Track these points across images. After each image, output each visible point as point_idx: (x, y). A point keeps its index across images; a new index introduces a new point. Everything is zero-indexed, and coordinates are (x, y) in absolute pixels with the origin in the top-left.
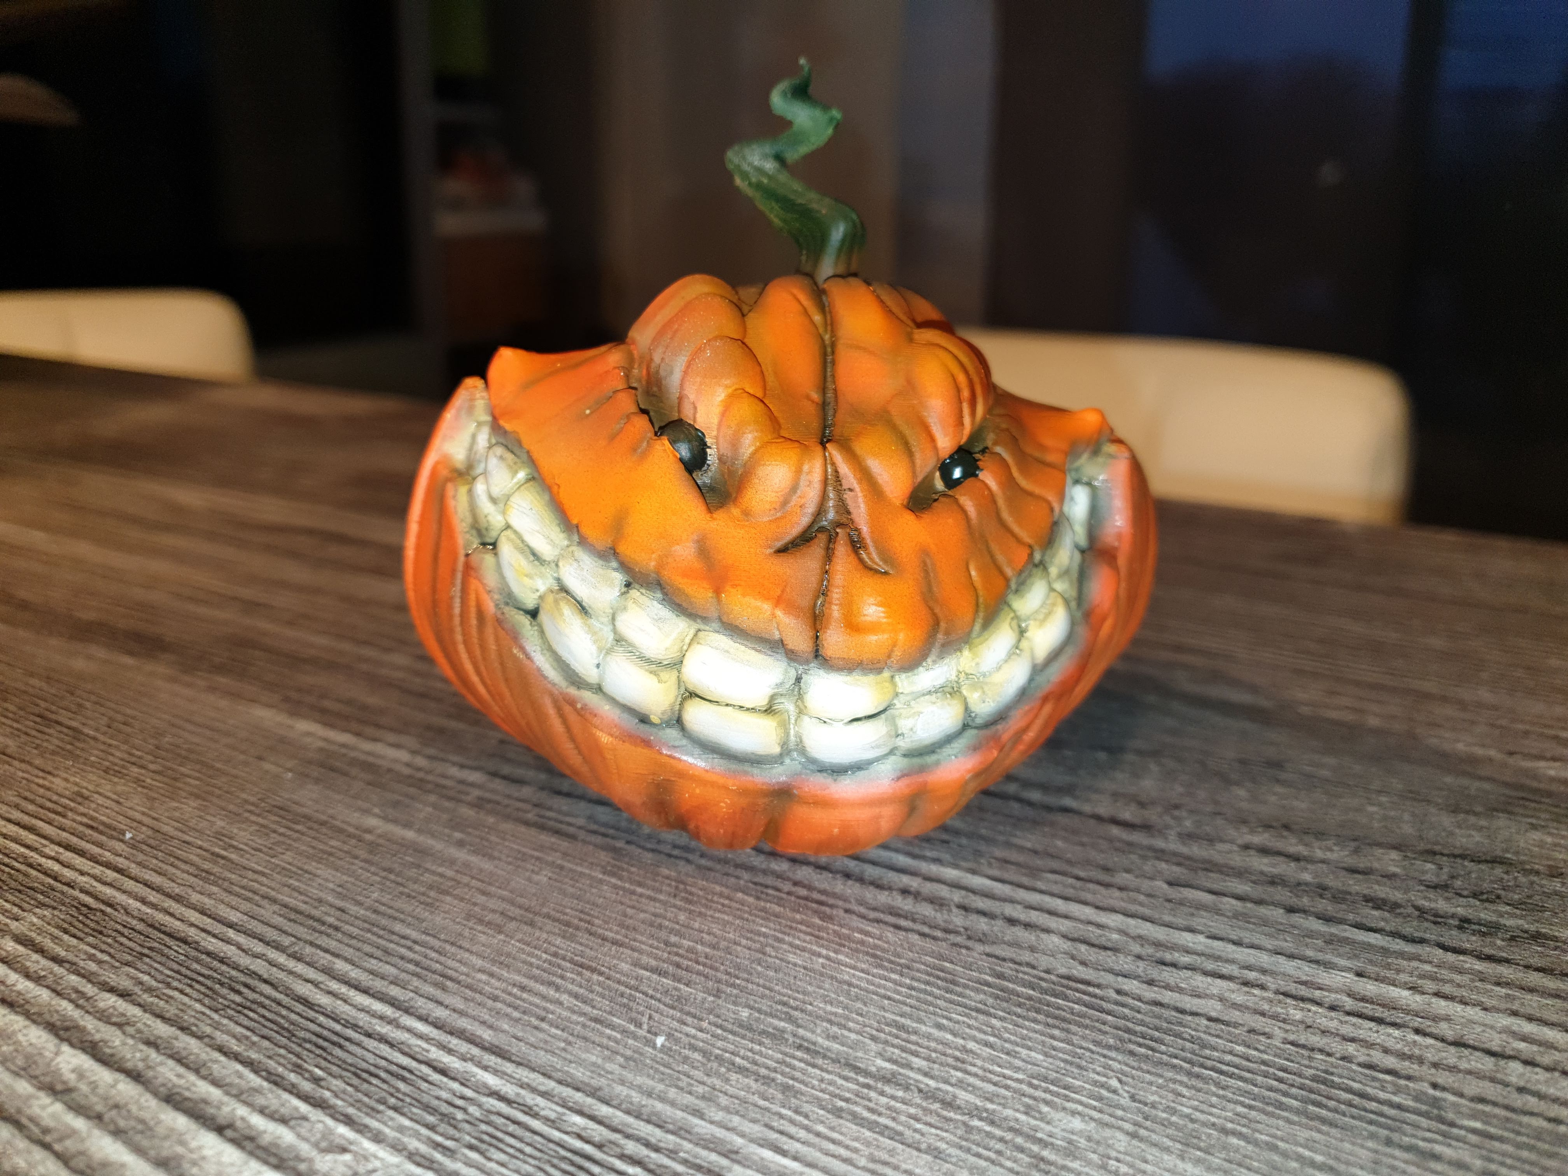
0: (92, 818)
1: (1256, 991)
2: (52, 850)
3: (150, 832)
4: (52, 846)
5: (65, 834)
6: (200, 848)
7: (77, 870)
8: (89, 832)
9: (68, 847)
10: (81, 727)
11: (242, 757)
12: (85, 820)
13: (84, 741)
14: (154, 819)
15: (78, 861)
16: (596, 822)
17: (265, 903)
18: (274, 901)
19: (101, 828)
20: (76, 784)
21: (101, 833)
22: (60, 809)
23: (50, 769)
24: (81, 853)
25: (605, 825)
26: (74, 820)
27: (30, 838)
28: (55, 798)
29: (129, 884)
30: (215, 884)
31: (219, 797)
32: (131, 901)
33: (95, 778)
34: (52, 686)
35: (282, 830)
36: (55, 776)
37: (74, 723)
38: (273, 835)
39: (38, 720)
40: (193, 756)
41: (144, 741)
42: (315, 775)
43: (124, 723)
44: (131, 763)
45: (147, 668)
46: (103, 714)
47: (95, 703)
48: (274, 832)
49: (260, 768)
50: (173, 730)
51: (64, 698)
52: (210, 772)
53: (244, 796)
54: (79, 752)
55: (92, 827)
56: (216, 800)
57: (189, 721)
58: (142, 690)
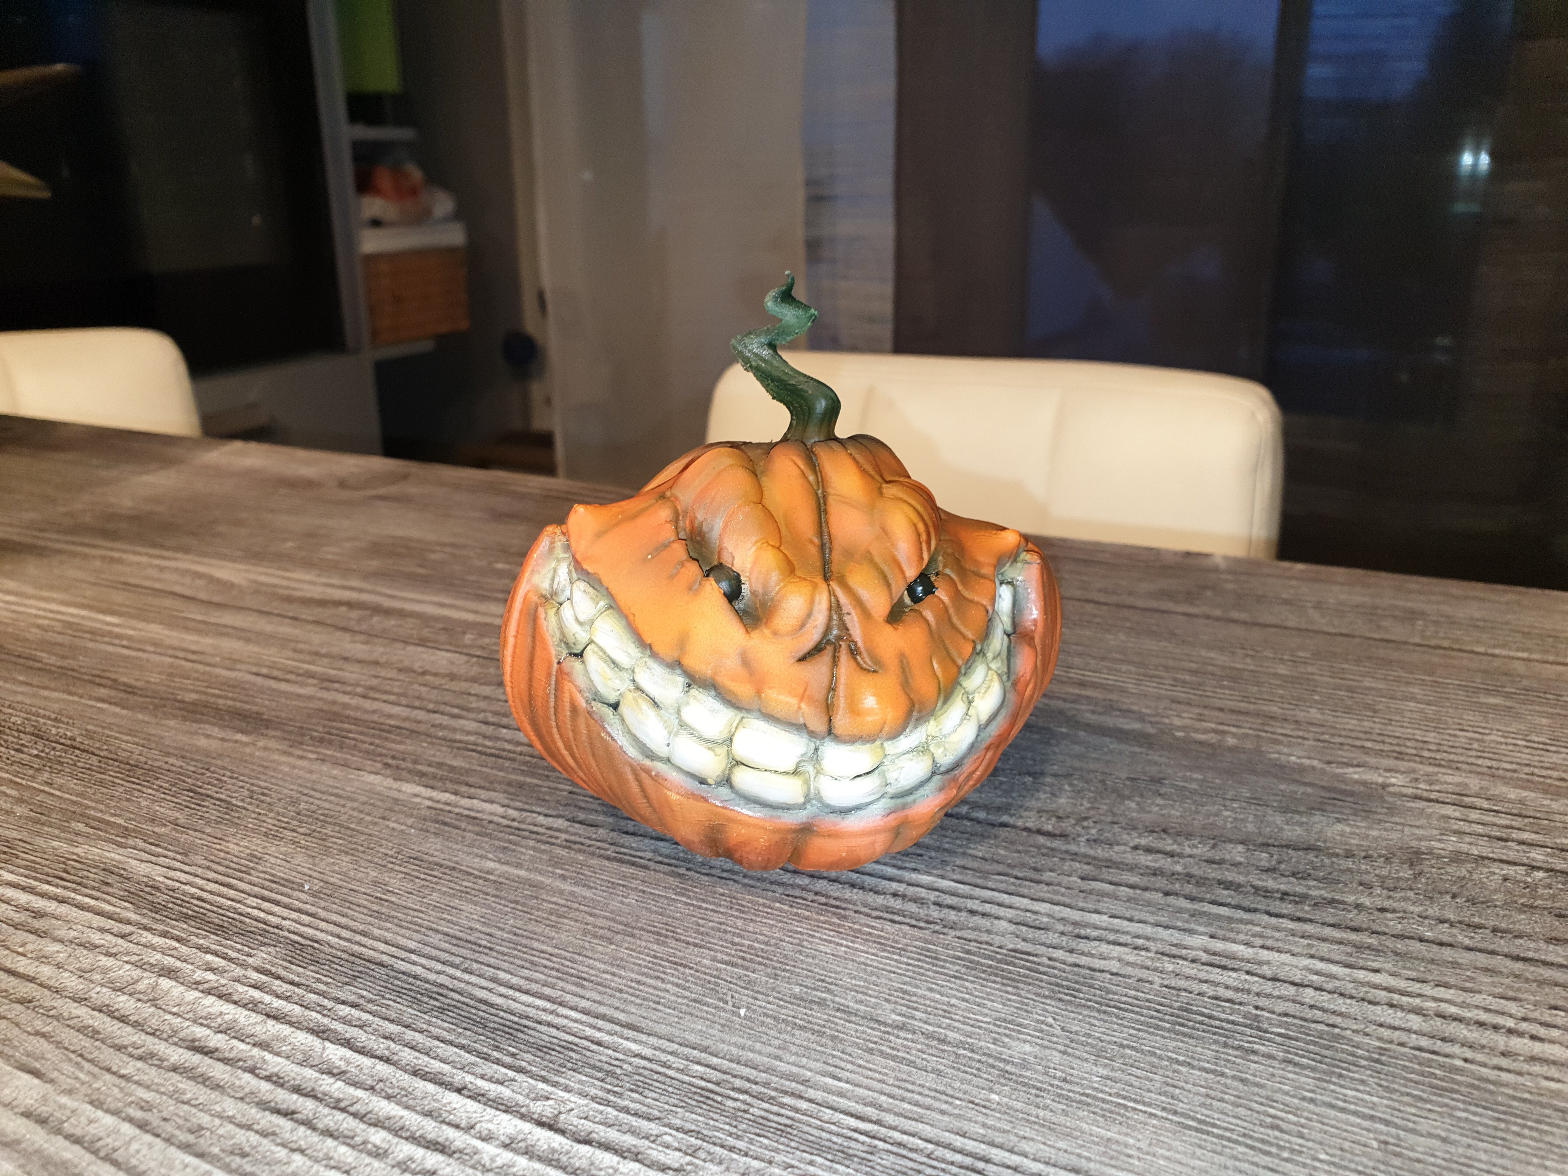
0: (273, 875)
1: (1143, 953)
2: (252, 901)
3: (321, 884)
4: (251, 899)
5: (256, 889)
6: (365, 894)
7: (279, 916)
8: (274, 886)
9: (264, 899)
10: (228, 799)
11: (369, 818)
12: (267, 877)
13: (238, 812)
14: (320, 873)
15: (276, 909)
16: (661, 855)
17: (430, 933)
18: (437, 931)
19: (282, 882)
20: (247, 847)
21: (284, 886)
22: (244, 869)
23: (220, 836)
24: (277, 903)
25: (667, 856)
26: (259, 877)
27: (232, 893)
28: (235, 859)
29: (323, 925)
30: (386, 921)
31: (364, 852)
32: (330, 938)
33: (259, 842)
34: (188, 764)
35: (423, 876)
36: (228, 842)
37: (223, 797)
38: (417, 881)
39: (191, 794)
40: (329, 820)
41: (286, 808)
42: (432, 830)
43: (263, 794)
44: (284, 828)
45: (261, 744)
46: (242, 787)
47: (231, 778)
48: (417, 878)
49: (387, 826)
50: (305, 798)
51: (203, 774)
52: (349, 832)
53: (382, 850)
54: (236, 821)
55: (275, 882)
56: (361, 855)
57: (315, 790)
58: (265, 764)
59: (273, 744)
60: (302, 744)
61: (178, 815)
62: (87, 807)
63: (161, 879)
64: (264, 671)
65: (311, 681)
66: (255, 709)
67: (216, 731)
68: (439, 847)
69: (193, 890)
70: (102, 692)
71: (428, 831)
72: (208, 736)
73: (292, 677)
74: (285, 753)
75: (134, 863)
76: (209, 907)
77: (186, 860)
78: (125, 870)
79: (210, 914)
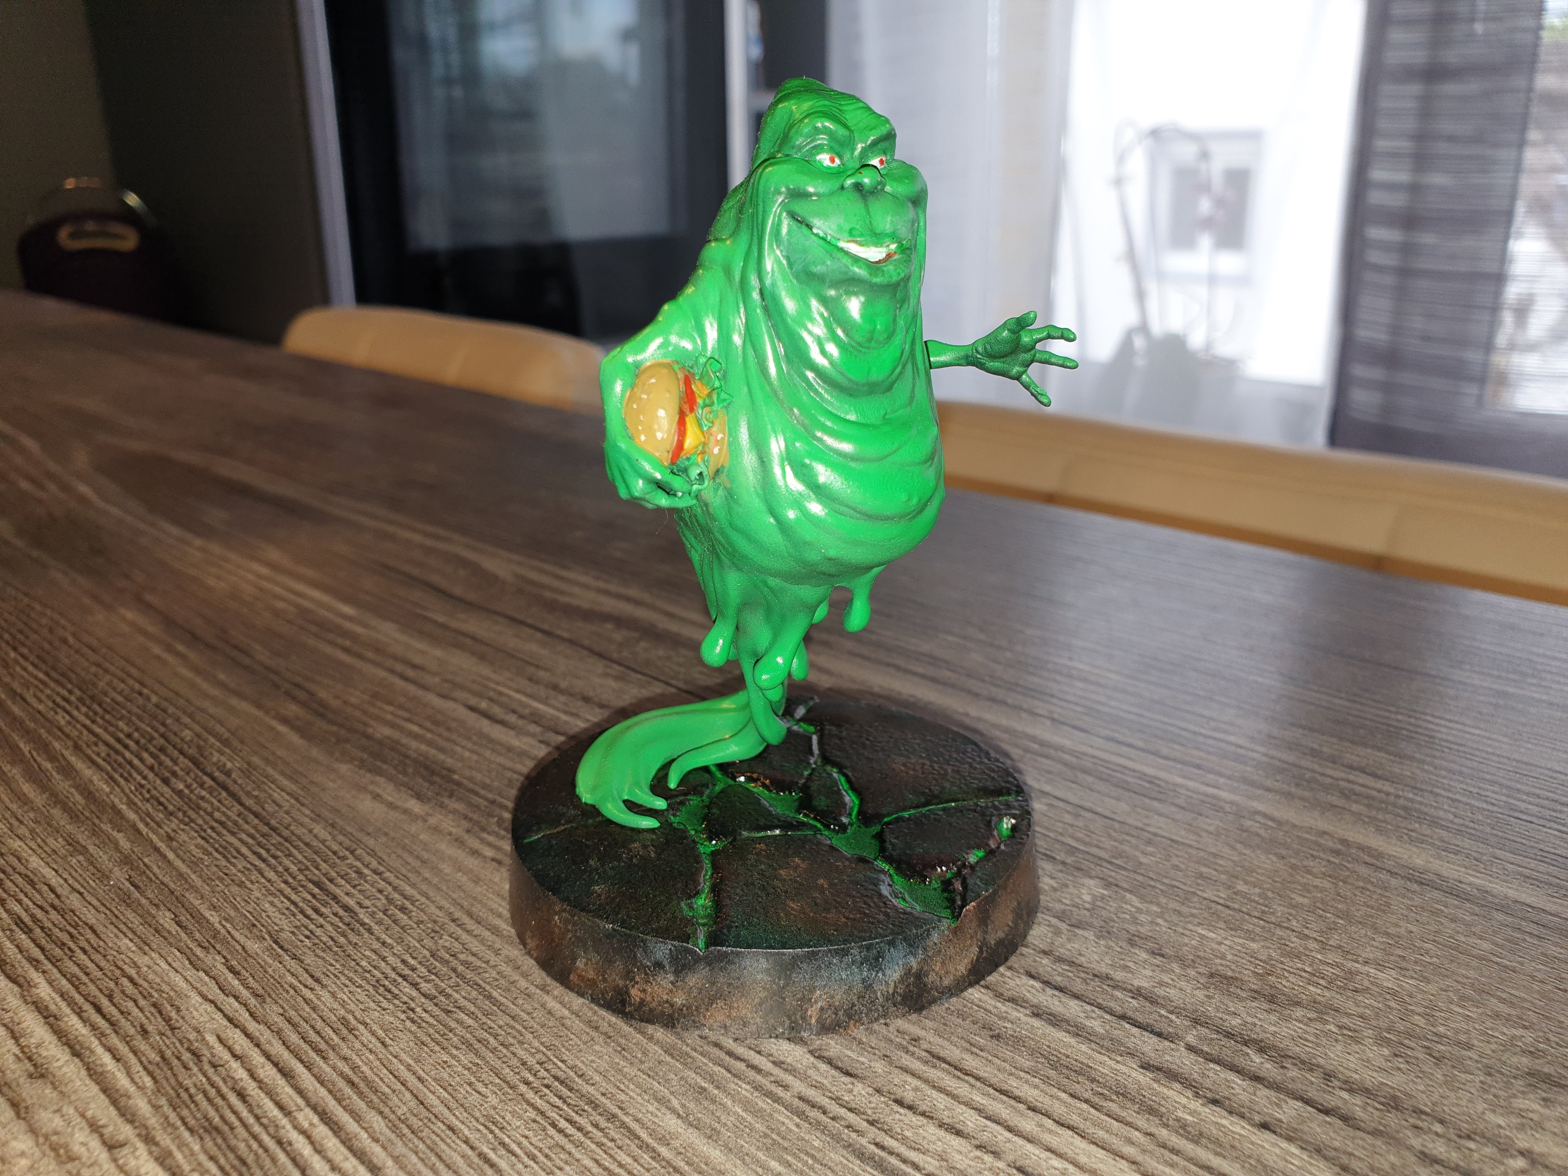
0: (355, 1068)
2: (307, 1117)
3: (413, 1103)
4: (308, 1110)
5: (323, 1092)
6: (466, 1142)
7: (329, 1161)
8: (348, 1091)
10: (357, 908)
11: (523, 983)
12: (347, 1070)
13: (359, 934)
14: (419, 1079)
15: (332, 1143)
19: (362, 1085)
20: (343, 1004)
21: (361, 1094)
22: (323, 1046)
23: (318, 974)
24: (336, 1128)
26: (334, 1068)
27: (286, 1091)
28: (319, 1024)
31: (494, 1051)
33: (363, 998)
34: (334, 838)
35: (563, 1124)
36: (324, 986)
37: (351, 902)
38: (551, 1131)
39: (316, 891)
40: (469, 975)
41: (420, 941)
42: (605, 1027)
43: (403, 909)
44: (404, 978)
45: (432, 821)
46: (380, 891)
47: (375, 872)
48: (554, 1125)
49: (543, 1006)
50: (452, 927)
51: (344, 858)
52: (487, 1005)
53: (521, 1053)
54: (350, 950)
55: (352, 1084)
56: (489, 1056)
57: (470, 915)
58: (426, 856)
59: (448, 824)
60: (483, 829)
61: (284, 923)
62: (193, 888)
63: (211, 1039)
64: (484, 705)
65: (533, 728)
66: (449, 761)
67: (388, 791)
68: (604, 1066)
69: (241, 1074)
70: (292, 709)
71: (597, 1028)
72: (376, 797)
73: (512, 718)
74: (459, 842)
75: (196, 999)
76: (245, 1113)
77: (259, 1012)
78: (178, 1010)
79: (241, 1131)
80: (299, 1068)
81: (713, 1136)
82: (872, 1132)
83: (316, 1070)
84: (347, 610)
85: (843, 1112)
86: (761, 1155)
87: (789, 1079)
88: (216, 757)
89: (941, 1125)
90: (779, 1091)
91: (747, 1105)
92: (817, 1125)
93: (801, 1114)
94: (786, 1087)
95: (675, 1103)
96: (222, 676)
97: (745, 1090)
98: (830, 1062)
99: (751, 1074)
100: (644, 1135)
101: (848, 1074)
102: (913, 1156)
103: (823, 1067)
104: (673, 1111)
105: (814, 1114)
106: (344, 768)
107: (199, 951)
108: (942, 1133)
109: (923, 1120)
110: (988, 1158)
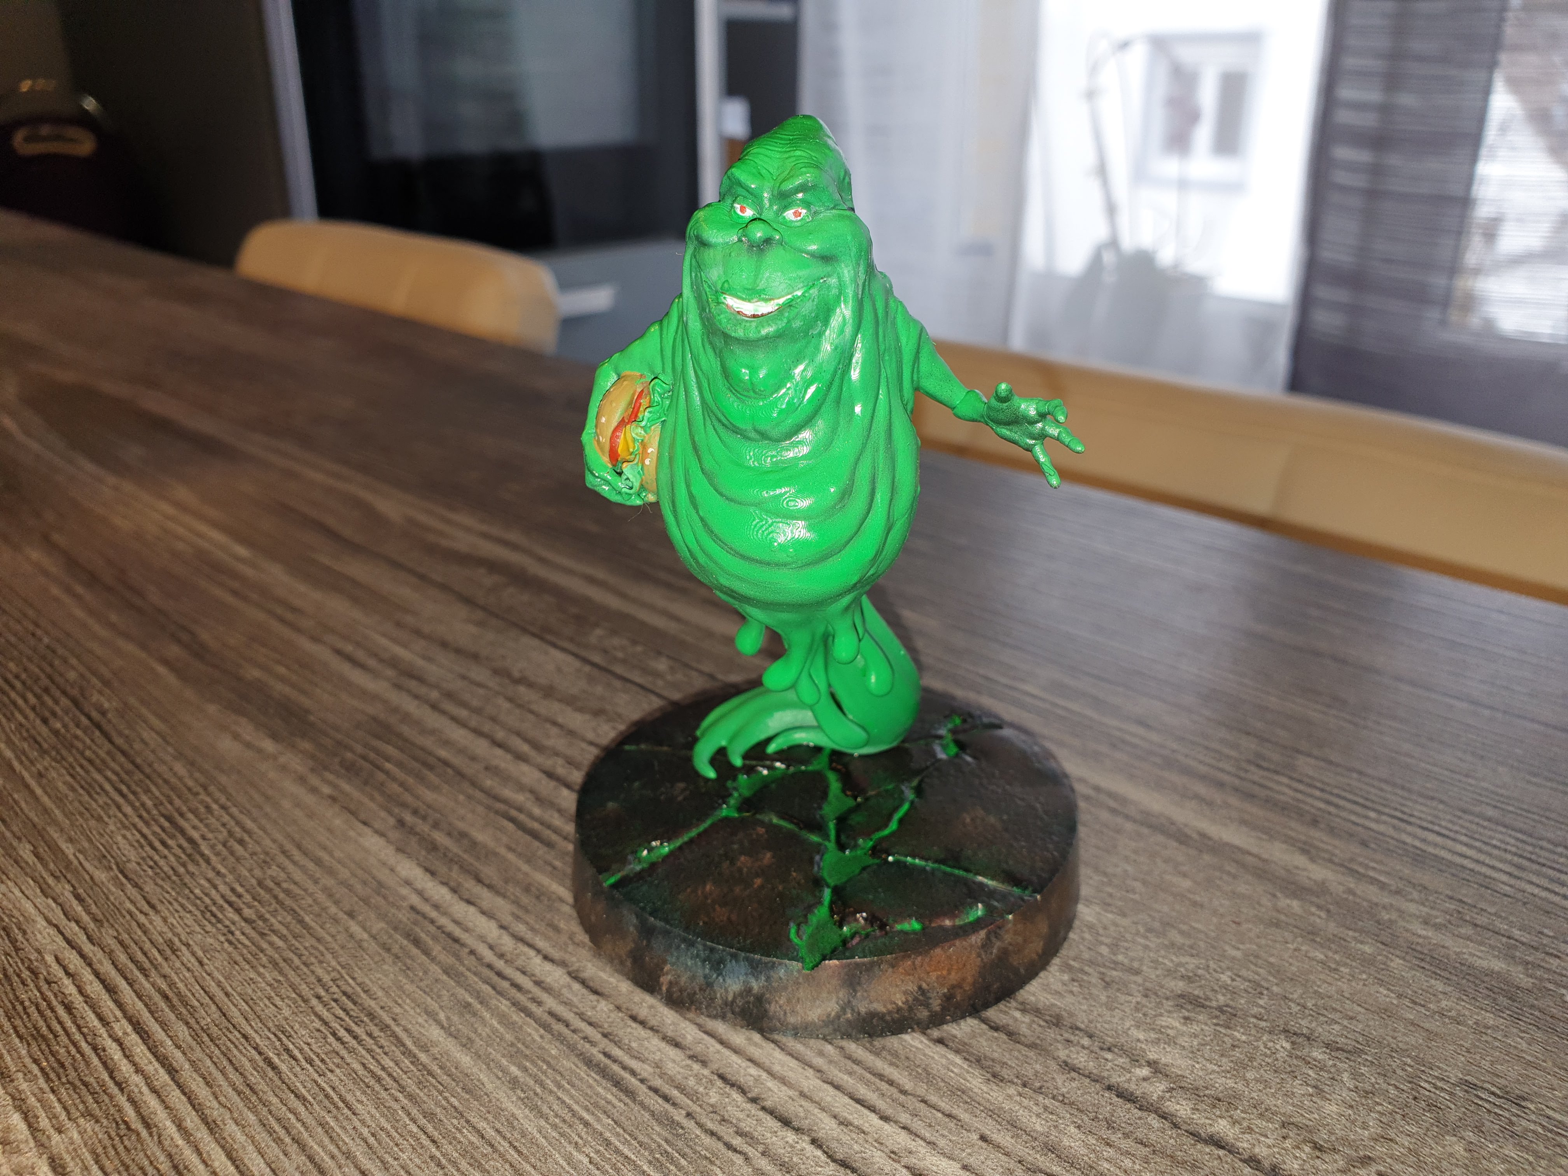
0: (172, 985)
2: (122, 1027)
3: (217, 1015)
4: (124, 1022)
5: (140, 1005)
6: (257, 1049)
7: (135, 1064)
8: (162, 1004)
10: (200, 841)
12: (164, 986)
13: (198, 864)
14: (227, 994)
15: (140, 1050)
17: (293, 1149)
18: (302, 1147)
19: (175, 1000)
20: (172, 928)
21: (172, 1007)
22: (147, 965)
23: (155, 901)
26: (153, 985)
27: (107, 1004)
28: (147, 946)
29: (175, 1097)
30: (253, 1110)
31: (296, 969)
32: (168, 1123)
33: (191, 922)
34: (191, 776)
35: (342, 1033)
36: (157, 912)
37: (195, 835)
38: (331, 1039)
39: (166, 824)
40: (288, 902)
41: (250, 870)
42: (396, 949)
43: (241, 842)
44: (230, 904)
45: (282, 760)
46: (224, 825)
47: (223, 807)
48: (334, 1034)
49: (347, 930)
50: (281, 859)
51: (197, 794)
52: (298, 929)
53: (320, 972)
54: (187, 879)
55: (166, 997)
56: (291, 974)
57: (299, 847)
58: (270, 792)
59: (296, 763)
60: (326, 768)
61: (132, 855)
62: (55, 822)
63: (50, 959)
64: (349, 648)
65: (390, 673)
67: (247, 730)
68: (387, 982)
69: (70, 989)
70: (174, 651)
71: (388, 950)
72: (236, 737)
73: (372, 663)
74: (302, 780)
75: (41, 923)
76: (69, 1024)
77: (96, 934)
78: (24, 933)
79: (64, 1039)
80: (122, 984)
81: (467, 1045)
82: (604, 1043)
83: (136, 986)
84: (242, 551)
85: (583, 1025)
86: (504, 1062)
87: (544, 996)
88: (95, 697)
89: (664, 1038)
90: (533, 1007)
91: (503, 1018)
92: (559, 1038)
93: (546, 1027)
94: (539, 1003)
95: (442, 1016)
96: (114, 617)
97: (504, 1005)
98: (583, 983)
99: (513, 992)
100: (409, 1043)
101: (596, 992)
102: (634, 1064)
103: (576, 986)
104: (439, 1023)
105: (558, 1027)
106: (212, 709)
107: (51, 881)
108: (663, 1045)
109: (649, 1033)
110: (696, 1067)
